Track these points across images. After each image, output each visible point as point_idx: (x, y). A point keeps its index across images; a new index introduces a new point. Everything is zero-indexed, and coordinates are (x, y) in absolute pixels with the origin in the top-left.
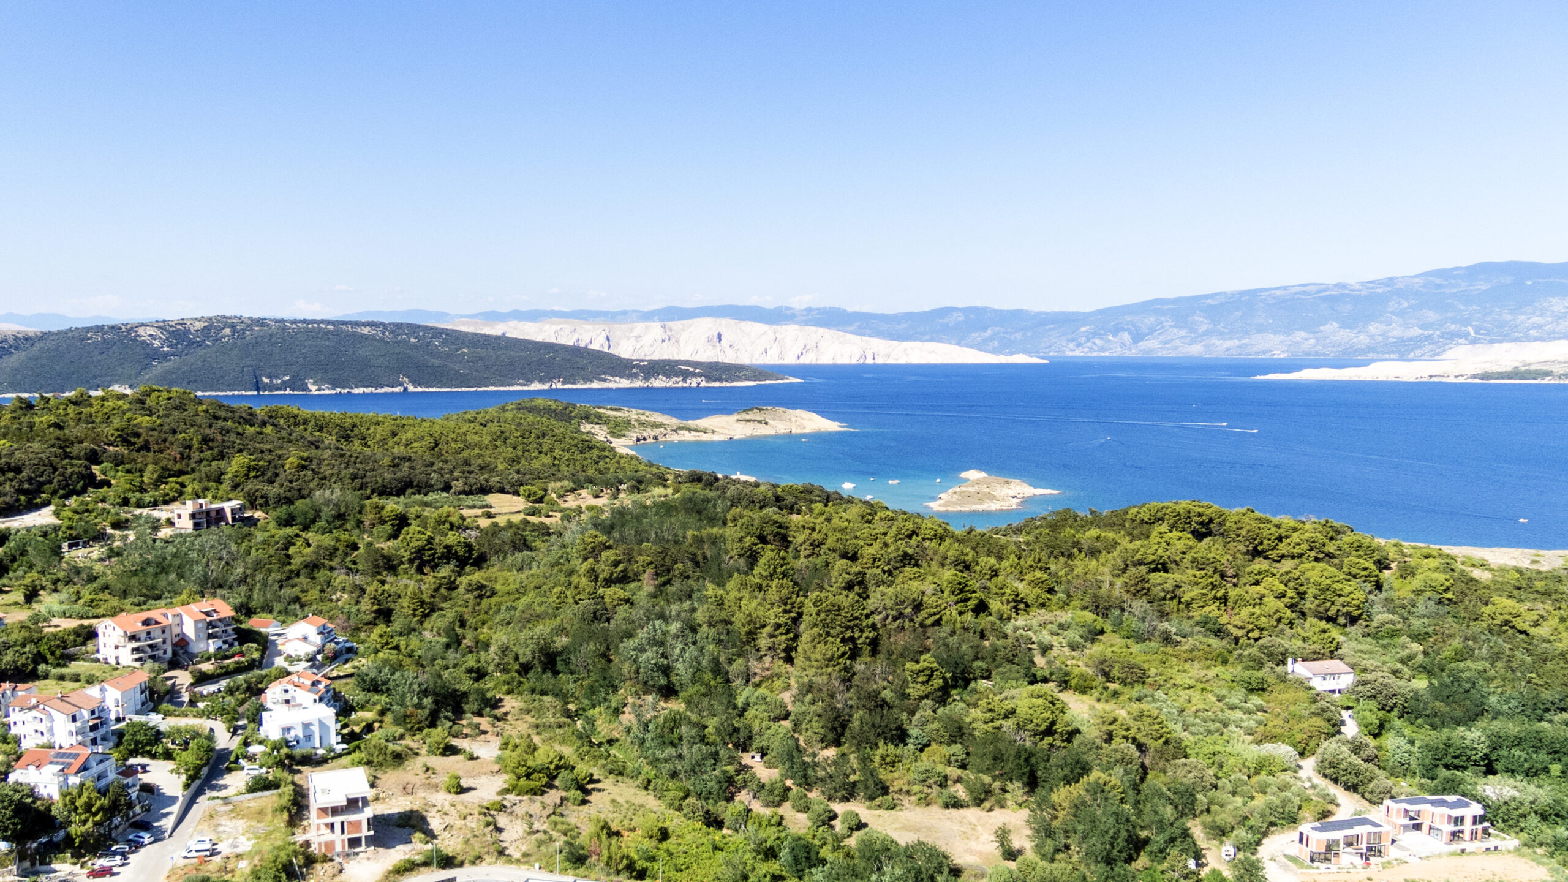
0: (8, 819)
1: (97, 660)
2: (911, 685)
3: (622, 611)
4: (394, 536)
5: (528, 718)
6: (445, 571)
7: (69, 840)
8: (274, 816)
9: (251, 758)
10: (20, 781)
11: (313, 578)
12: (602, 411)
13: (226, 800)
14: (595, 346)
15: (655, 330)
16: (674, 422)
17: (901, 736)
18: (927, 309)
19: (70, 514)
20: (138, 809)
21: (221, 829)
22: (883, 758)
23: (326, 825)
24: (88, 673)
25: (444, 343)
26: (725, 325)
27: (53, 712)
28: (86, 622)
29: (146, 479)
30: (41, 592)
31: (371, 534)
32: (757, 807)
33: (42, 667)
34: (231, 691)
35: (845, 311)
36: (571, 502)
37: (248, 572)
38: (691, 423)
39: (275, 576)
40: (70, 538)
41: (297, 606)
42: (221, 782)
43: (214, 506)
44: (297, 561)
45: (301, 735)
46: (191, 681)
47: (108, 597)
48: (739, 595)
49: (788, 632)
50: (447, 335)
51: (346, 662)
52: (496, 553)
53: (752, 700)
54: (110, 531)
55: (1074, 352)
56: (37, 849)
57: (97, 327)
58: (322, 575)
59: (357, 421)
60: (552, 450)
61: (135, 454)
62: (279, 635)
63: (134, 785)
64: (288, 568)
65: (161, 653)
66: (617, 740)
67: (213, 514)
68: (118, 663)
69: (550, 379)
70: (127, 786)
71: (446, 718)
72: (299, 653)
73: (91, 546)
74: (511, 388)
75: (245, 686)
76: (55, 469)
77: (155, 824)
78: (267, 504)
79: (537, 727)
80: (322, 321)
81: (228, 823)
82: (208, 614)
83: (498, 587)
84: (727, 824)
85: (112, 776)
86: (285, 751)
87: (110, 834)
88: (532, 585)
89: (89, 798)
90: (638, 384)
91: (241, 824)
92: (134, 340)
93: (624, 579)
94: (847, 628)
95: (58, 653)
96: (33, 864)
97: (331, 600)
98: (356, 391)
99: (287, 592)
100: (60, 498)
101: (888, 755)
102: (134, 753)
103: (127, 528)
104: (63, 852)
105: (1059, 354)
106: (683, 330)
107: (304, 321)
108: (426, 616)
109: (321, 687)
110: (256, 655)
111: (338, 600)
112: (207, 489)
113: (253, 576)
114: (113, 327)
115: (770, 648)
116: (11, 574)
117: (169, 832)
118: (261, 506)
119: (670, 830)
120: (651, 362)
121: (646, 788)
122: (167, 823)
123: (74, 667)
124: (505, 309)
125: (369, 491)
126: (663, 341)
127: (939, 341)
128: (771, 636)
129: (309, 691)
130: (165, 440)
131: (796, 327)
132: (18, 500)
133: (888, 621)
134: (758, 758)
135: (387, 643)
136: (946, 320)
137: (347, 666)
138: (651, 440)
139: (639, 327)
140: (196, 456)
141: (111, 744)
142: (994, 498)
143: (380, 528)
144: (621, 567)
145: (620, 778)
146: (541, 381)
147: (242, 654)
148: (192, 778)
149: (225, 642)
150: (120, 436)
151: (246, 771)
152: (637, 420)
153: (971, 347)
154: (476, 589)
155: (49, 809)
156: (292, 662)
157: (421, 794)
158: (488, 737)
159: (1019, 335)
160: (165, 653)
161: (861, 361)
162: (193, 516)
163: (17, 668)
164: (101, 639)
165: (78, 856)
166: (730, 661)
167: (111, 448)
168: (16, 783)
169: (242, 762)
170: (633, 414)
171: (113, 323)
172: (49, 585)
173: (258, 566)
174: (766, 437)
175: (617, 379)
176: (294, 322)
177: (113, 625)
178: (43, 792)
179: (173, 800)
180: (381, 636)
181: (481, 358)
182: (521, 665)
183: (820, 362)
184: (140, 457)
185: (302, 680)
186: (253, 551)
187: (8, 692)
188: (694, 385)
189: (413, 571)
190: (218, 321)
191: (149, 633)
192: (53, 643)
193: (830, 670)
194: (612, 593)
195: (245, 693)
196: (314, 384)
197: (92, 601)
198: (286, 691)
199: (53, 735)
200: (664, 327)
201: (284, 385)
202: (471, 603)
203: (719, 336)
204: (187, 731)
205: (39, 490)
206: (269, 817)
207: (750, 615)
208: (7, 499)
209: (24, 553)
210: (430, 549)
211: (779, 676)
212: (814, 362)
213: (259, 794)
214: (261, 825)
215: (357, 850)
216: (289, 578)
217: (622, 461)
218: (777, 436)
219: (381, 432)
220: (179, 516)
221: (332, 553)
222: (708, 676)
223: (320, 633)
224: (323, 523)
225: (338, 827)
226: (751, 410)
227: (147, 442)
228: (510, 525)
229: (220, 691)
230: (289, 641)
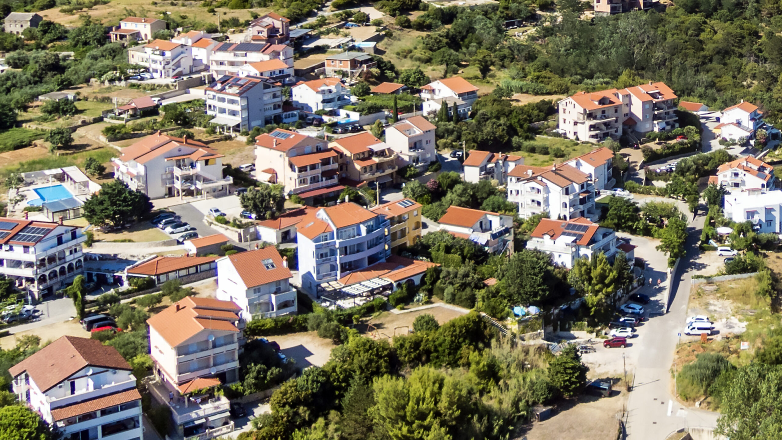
1: (558, 134)
8: (758, 300)
9: (721, 240)
10: (538, 248)
11: (725, 64)
13: (709, 280)
20: (635, 282)
21: (712, 308)
24: (554, 147)
27: (550, 184)
28: (547, 98)
30: (492, 68)
33: (515, 139)
34: (681, 171)
37: (667, 56)
39: (691, 61)
40: (507, 17)
41: (714, 91)
42: (698, 261)
45: (764, 220)
46: (643, 159)
47: (549, 74)
51: (775, 148)
54: (539, 11)
56: (558, 315)
62: (707, 118)
63: (631, 260)
65: (613, 131)
68: (577, 139)
70: (626, 260)
72: (733, 137)
73: (524, 26)
75: (694, 167)
77: (652, 299)
81: (716, 302)
82: (652, 96)
85: (613, 248)
86: (750, 234)
87: (615, 305)
89: (602, 269)
91: (729, 304)
95: (526, 126)
96: (556, 329)
97: (743, 86)
99: (704, 77)
102: (618, 227)
104: (580, 319)
109: (766, 172)
110: (696, 137)
111: (749, 86)
113: (671, 60)
117: (666, 306)
122: (663, 297)
123: (541, 140)
129: (758, 176)
137: (777, 152)
141: (598, 217)
147: (684, 136)
148: (675, 256)
149: (668, 123)
151: (718, 252)
155: (564, 276)
156: (728, 145)
160: (616, 131)
162: (611, 1)
163: (495, 138)
164: (561, 115)
165: (592, 325)
168: (536, 251)
169: (713, 242)
172: (497, 61)
173: (675, 50)
177: (574, 102)
178: (558, 260)
179: (662, 276)
185: (748, 165)
186: (669, 36)
187: (501, 162)
191: (604, 112)
192: (521, 117)
195: (694, 174)
197: (538, 77)
198: (737, 174)
199: (548, 205)
204: (662, 209)
206: (753, 299)
209: (471, 30)
213: (738, 276)
214: (748, 307)
216: (704, 63)
221: (739, 40)
223: (752, 119)
224: (725, 11)
229: (671, 171)
230: (723, 125)
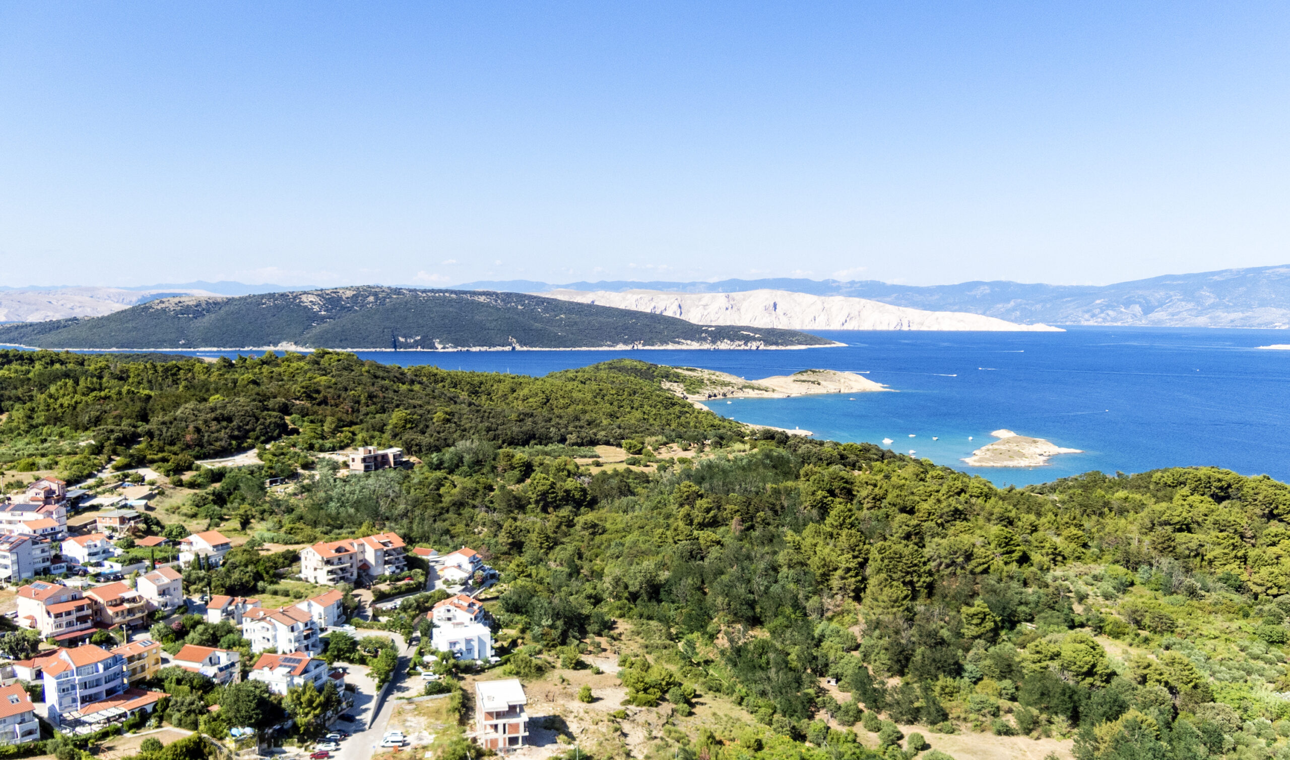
0: (253, 710)
1: (300, 579)
2: (966, 626)
3: (715, 552)
4: (520, 481)
5: (638, 639)
6: (565, 512)
7: (295, 728)
8: (449, 716)
9: (426, 666)
10: (258, 679)
11: (460, 514)
12: (679, 371)
13: (410, 700)
14: (669, 313)
15: (720, 299)
16: (741, 381)
17: (958, 671)
18: (956, 283)
19: (270, 457)
20: (344, 705)
21: (408, 724)
22: (943, 689)
23: (491, 726)
24: (295, 590)
25: (546, 310)
26: (780, 296)
27: (277, 624)
28: (291, 548)
29: (325, 428)
30: (252, 520)
31: (503, 478)
32: (834, 725)
33: (261, 584)
34: (404, 608)
35: (884, 284)
36: (664, 454)
37: (409, 508)
38: (755, 383)
39: (430, 512)
40: (271, 476)
41: (448, 537)
42: (404, 685)
43: (380, 452)
44: (447, 500)
45: (464, 649)
46: (373, 599)
47: (303, 526)
48: (815, 542)
49: (857, 575)
50: (548, 303)
51: (491, 586)
52: (606, 496)
53: (828, 632)
54: (300, 471)
55: (1089, 322)
56: (272, 734)
57: (270, 294)
58: (466, 512)
59: (483, 379)
60: (642, 406)
61: (316, 408)
62: (437, 562)
63: (341, 686)
64: (440, 505)
65: (348, 575)
66: (713, 661)
67: (379, 459)
68: (317, 582)
69: (633, 342)
70: (336, 686)
71: (574, 637)
72: (454, 578)
73: (287, 483)
74: (600, 349)
75: (415, 604)
76: (257, 419)
77: (358, 718)
78: (420, 450)
79: (647, 647)
80: (447, 291)
81: (413, 719)
82: (384, 544)
83: (608, 525)
84: (809, 738)
85: (325, 677)
86: (452, 661)
87: (324, 724)
88: (637, 525)
89: (311, 696)
90: (706, 346)
91: (423, 720)
92: (299, 305)
93: (714, 523)
94: (907, 573)
95: (271, 572)
96: (269, 746)
97: (474, 533)
98: (474, 349)
99: (439, 525)
100: (263, 442)
101: (947, 687)
102: (338, 658)
103: (313, 469)
104: (291, 737)
105: (1075, 324)
106: (744, 300)
107: (432, 291)
108: (550, 548)
109: (476, 608)
110: (422, 579)
111: (480, 533)
112: (372, 437)
113: (413, 511)
114: (282, 295)
115: (841, 588)
116: (229, 505)
117: (369, 724)
118: (416, 452)
119: (764, 742)
120: (717, 327)
121: (740, 704)
122: (367, 717)
123: (284, 584)
124: (593, 280)
125: (500, 442)
126: (727, 309)
127: (966, 311)
128: (843, 578)
129: (467, 611)
130: (339, 396)
131: (841, 298)
132: (230, 444)
133: (941, 568)
134: (833, 682)
135: (523, 572)
136: (973, 293)
137: (492, 590)
138: (720, 397)
139: (707, 297)
140: (364, 410)
141: (319, 650)
142: (1023, 456)
143: (511, 473)
144: (712, 513)
145: (718, 694)
146: (625, 343)
147: (411, 578)
148: (383, 681)
149: (397, 568)
150: (305, 392)
151: (422, 677)
152: (709, 380)
153: (996, 317)
154: (591, 527)
155: (280, 702)
156: (449, 585)
157: (561, 701)
158: (607, 654)
159: (1039, 306)
160: (352, 575)
161: (898, 328)
162: (364, 460)
163: (242, 584)
164: (303, 562)
165: (302, 741)
166: (807, 598)
167: (298, 402)
168: (256, 681)
169: (419, 669)
170: (705, 374)
171: (282, 291)
172: (258, 515)
173: (416, 503)
174: (818, 395)
175: (689, 342)
176: (424, 291)
177: (313, 551)
178: (275, 688)
179: (369, 698)
180: (518, 566)
181: (576, 323)
182: (630, 593)
183: (861, 329)
184: (320, 410)
185: (461, 602)
186: (412, 490)
187: (240, 605)
188: (754, 348)
189: (538, 510)
190: (365, 290)
191: (340, 559)
192: (267, 564)
193: (895, 610)
194: (705, 536)
195: (415, 610)
196: (440, 343)
197: (291, 530)
198: (449, 611)
199: (276, 641)
200: (728, 297)
201: (416, 344)
202: (586, 539)
203: (775, 305)
204: (377, 642)
205: (245, 436)
206: (445, 716)
207: (824, 559)
208: (223, 443)
209: (237, 488)
210: (553, 493)
211: (849, 612)
212: (856, 329)
213: (435, 696)
214: (439, 722)
215: (515, 747)
216: (441, 514)
217: (700, 416)
218: (828, 395)
219: (503, 388)
220: (353, 460)
221: (474, 494)
222: (788, 610)
223: (471, 562)
224: (465, 468)
225: (500, 728)
226: (806, 372)
227: (326, 397)
228: (616, 473)
229: (396, 608)
230: (446, 568)
